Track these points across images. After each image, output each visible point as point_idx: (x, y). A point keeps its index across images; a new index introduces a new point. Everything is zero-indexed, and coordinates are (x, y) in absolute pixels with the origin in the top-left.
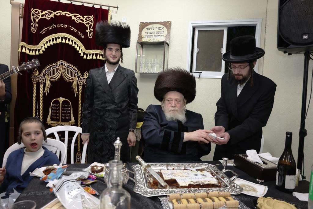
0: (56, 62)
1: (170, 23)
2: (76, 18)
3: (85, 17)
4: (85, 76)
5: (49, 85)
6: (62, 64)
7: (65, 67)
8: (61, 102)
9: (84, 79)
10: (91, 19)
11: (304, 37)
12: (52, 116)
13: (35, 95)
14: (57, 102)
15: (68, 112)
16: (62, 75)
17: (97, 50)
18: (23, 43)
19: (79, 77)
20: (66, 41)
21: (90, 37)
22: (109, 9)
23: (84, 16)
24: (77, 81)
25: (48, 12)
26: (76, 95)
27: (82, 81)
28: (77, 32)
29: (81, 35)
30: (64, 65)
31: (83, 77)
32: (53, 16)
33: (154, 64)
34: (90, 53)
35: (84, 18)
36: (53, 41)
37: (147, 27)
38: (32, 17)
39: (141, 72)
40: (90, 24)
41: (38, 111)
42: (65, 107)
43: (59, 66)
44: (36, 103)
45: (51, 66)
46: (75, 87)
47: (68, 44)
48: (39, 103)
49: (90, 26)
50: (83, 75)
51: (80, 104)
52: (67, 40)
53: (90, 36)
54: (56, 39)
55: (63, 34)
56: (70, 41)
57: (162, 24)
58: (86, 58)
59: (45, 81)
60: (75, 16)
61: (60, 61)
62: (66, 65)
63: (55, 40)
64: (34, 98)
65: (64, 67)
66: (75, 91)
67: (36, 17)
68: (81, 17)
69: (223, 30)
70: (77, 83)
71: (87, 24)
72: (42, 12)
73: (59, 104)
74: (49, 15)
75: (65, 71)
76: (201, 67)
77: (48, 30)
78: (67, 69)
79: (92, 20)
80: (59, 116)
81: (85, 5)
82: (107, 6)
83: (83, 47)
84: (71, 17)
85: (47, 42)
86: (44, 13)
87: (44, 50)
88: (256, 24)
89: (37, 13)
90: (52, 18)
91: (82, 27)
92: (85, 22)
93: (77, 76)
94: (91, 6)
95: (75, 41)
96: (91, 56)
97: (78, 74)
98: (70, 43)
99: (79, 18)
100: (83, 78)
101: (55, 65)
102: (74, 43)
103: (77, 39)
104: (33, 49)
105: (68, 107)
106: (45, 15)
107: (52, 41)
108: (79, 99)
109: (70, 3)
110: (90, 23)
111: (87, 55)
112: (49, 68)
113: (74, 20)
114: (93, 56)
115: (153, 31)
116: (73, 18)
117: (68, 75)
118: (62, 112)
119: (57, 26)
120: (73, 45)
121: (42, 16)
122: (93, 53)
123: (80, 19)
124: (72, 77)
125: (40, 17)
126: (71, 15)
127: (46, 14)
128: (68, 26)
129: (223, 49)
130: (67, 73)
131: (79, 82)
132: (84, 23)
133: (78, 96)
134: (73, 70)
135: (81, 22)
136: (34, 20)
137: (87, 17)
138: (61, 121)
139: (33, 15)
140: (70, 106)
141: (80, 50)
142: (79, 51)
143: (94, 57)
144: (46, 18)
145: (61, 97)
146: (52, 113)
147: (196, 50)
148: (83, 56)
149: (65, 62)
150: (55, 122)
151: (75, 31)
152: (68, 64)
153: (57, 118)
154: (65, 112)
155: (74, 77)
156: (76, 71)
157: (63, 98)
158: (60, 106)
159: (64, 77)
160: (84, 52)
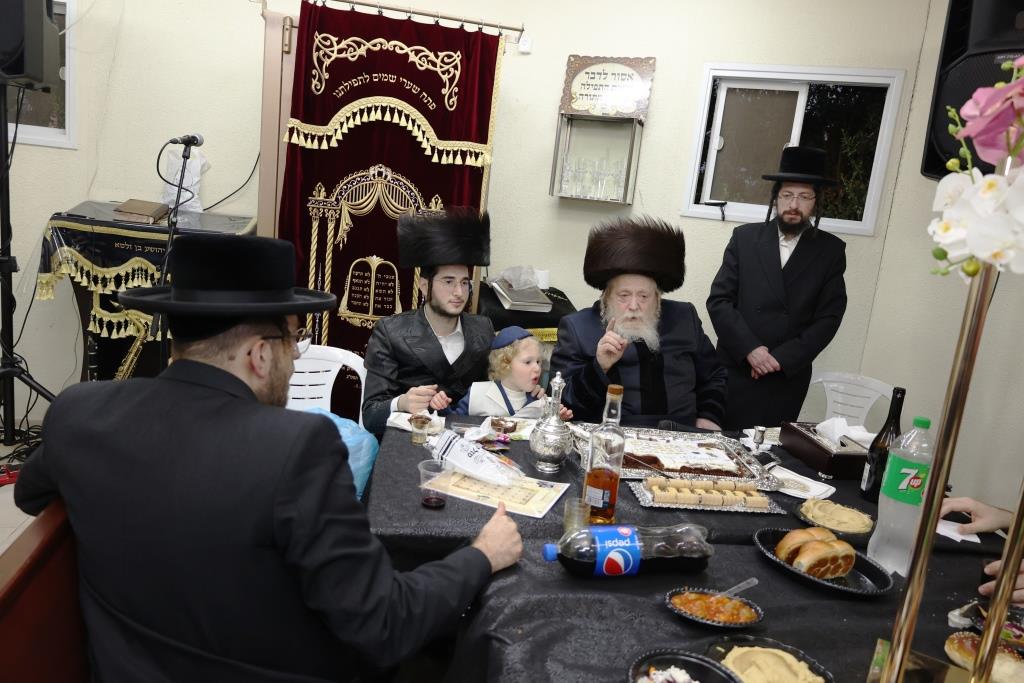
0: (367, 168)
1: (651, 62)
2: (420, 57)
3: (441, 54)
4: (432, 204)
5: (347, 224)
6: (380, 174)
7: (389, 181)
8: (374, 268)
10: (455, 60)
12: (350, 298)
13: (314, 247)
14: (366, 267)
15: (389, 292)
16: (379, 200)
17: (466, 143)
18: (294, 120)
19: (418, 208)
20: (392, 117)
21: (451, 107)
22: (500, 34)
23: (439, 53)
25: (353, 41)
28: (420, 92)
29: (429, 102)
30: (386, 176)
31: (428, 207)
32: (364, 53)
33: (599, 174)
34: (449, 149)
35: (437, 57)
36: (361, 117)
37: (587, 70)
38: (315, 55)
39: (563, 194)
40: (451, 75)
41: (319, 285)
42: (383, 279)
43: (374, 178)
44: (317, 266)
45: (354, 179)
47: (398, 124)
48: (324, 267)
49: (451, 80)
50: (427, 202)
52: (396, 115)
53: (451, 103)
54: (369, 110)
55: (387, 98)
56: (403, 117)
57: (629, 65)
58: (437, 161)
59: (340, 215)
60: (417, 52)
61: (377, 166)
62: (389, 178)
63: (365, 114)
64: (313, 255)
65: (386, 182)
67: (325, 54)
68: (432, 56)
69: (796, 94)
71: (444, 73)
72: (338, 43)
73: (370, 272)
74: (356, 49)
75: (387, 192)
76: (725, 189)
77: (352, 87)
78: (393, 187)
79: (456, 64)
80: (369, 301)
81: (443, 23)
82: (496, 26)
83: (431, 133)
84: (407, 55)
85: (348, 119)
86: (343, 44)
87: (340, 137)
88: (889, 85)
89: (328, 43)
90: (361, 56)
91: (431, 82)
92: (441, 67)
93: (415, 206)
94: (456, 25)
95: (414, 118)
96: (451, 156)
97: (416, 200)
98: (403, 123)
99: (427, 57)
101: (363, 176)
102: (410, 121)
103: (417, 113)
104: (313, 133)
105: (390, 281)
106: (346, 50)
107: (358, 117)
109: (406, 18)
110: (452, 70)
111: (440, 153)
112: (348, 182)
113: (413, 63)
114: (454, 158)
115: (603, 82)
116: (413, 58)
117: (393, 201)
118: (377, 291)
119: (371, 78)
120: (410, 127)
121: (340, 51)
122: (455, 149)
123: (428, 61)
124: (402, 208)
125: (335, 56)
126: (407, 50)
127: (349, 46)
128: (398, 79)
130: (392, 198)
132: (436, 72)
134: (406, 189)
135: (430, 67)
136: (321, 63)
137: (446, 56)
138: (373, 314)
139: (318, 49)
140: (395, 277)
141: (425, 139)
142: (421, 143)
143: (459, 161)
144: (346, 58)
145: (375, 257)
146: (351, 291)
147: (716, 143)
148: (431, 157)
149: (388, 169)
150: (358, 315)
151: (416, 90)
152: (396, 176)
153: (364, 304)
154: (383, 291)
155: (407, 207)
156: (413, 191)
157: (379, 258)
158: (372, 277)
159: (385, 206)
160: (434, 147)
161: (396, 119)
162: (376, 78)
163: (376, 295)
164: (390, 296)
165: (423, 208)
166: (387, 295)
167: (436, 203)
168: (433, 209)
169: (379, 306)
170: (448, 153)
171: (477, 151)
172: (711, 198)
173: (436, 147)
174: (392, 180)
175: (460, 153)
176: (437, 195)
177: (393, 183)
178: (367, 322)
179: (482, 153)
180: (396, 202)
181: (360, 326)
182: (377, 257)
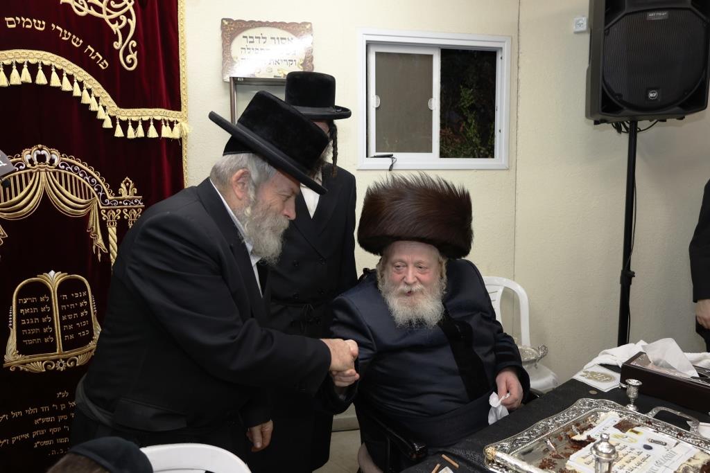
0: (17, 151)
1: (308, 27)
4: (122, 190)
6: (41, 158)
7: (57, 167)
8: (54, 288)
9: (122, 200)
10: (126, 5)
11: (651, 95)
12: (21, 337)
14: (43, 289)
16: (45, 196)
17: (157, 110)
19: (104, 197)
20: (48, 77)
21: (130, 65)
24: (99, 210)
26: (99, 255)
27: (115, 210)
28: (84, 46)
29: (97, 58)
30: (52, 161)
31: (117, 194)
34: (135, 119)
37: (245, 33)
40: (123, 24)
42: (71, 300)
43: (33, 165)
46: (95, 231)
47: (59, 88)
49: (125, 30)
50: (115, 189)
52: (54, 76)
53: (130, 62)
54: (8, 69)
55: (35, 52)
56: (65, 79)
57: (289, 31)
58: (122, 135)
61: (34, 149)
62: (56, 162)
65: (52, 169)
66: (98, 241)
69: (431, 57)
70: (101, 216)
71: (113, 21)
73: (49, 293)
75: (57, 183)
78: (66, 175)
79: (129, 11)
80: (53, 334)
83: (107, 99)
88: (499, 48)
92: (108, 14)
93: (99, 196)
95: (80, 79)
96: (140, 127)
97: (99, 188)
98: (66, 86)
100: (119, 201)
102: (76, 84)
103: (84, 73)
105: (81, 299)
111: (124, 125)
113: (69, 6)
114: (145, 129)
117: (69, 194)
118: (64, 318)
119: (4, 23)
120: (77, 92)
122: (145, 119)
124: (83, 201)
128: (48, 26)
129: (433, 99)
130: (67, 189)
131: (106, 214)
132: (103, 20)
133: (106, 257)
134: (85, 175)
135: (93, 12)
138: (64, 350)
140: (87, 293)
141: (101, 108)
142: (96, 113)
143: (152, 133)
145: (52, 272)
147: (374, 101)
148: (114, 129)
149: (54, 151)
150: (38, 357)
151: (77, 43)
152: (68, 159)
153: (46, 340)
154: (73, 316)
155: (90, 198)
156: (93, 177)
157: (60, 272)
158: (53, 300)
159: (57, 202)
160: (115, 117)
161: (55, 81)
162: (11, 23)
163: (62, 323)
164: (84, 318)
165: (110, 197)
166: (80, 319)
167: (128, 188)
168: (125, 196)
169: (72, 337)
170: (135, 125)
171: (172, 119)
172: (377, 151)
173: (117, 117)
174: (61, 165)
175: (152, 123)
176: (127, 178)
177: (65, 169)
178: (56, 362)
179: (177, 122)
180: (72, 193)
181: (44, 370)
182: (56, 272)
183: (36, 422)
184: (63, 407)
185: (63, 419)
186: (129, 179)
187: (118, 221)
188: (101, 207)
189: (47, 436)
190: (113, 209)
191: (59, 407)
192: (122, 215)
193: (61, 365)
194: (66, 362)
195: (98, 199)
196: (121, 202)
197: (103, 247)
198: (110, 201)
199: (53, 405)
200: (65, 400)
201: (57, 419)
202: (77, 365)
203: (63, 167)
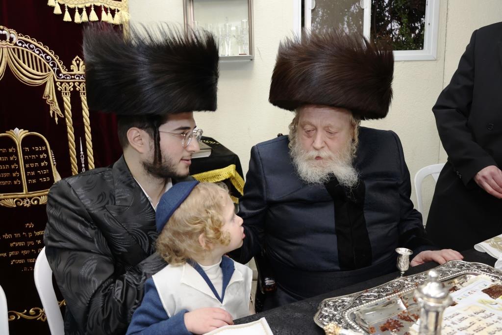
4: (74, 67)
6: (3, 37)
7: (16, 44)
8: (18, 142)
9: (74, 75)
14: (10, 142)
15: (43, 164)
16: (8, 68)
19: (59, 72)
24: (55, 82)
26: (56, 119)
27: (68, 83)
30: (11, 39)
31: (70, 70)
34: (80, 6)
42: (33, 152)
46: (51, 99)
50: (68, 65)
51: (73, 141)
58: (70, 20)
62: (15, 40)
65: (12, 46)
66: (55, 107)
70: (56, 87)
73: (15, 146)
75: (16, 57)
78: (23, 51)
80: (20, 178)
93: (54, 70)
96: (84, 13)
97: (54, 64)
100: (71, 75)
105: (41, 152)
108: (66, 128)
111: (72, 12)
114: (88, 14)
117: (26, 67)
118: (27, 166)
122: (88, 5)
130: (24, 62)
131: (61, 85)
133: (62, 120)
134: (40, 53)
138: (29, 191)
140: (46, 148)
143: (94, 17)
145: (17, 129)
147: (310, 4)
148: (63, 15)
149: (12, 31)
150: (10, 195)
152: (23, 38)
153: (15, 183)
154: (35, 165)
155: (46, 72)
156: (48, 55)
157: (23, 130)
158: (19, 151)
159: (18, 73)
160: (64, 5)
163: (26, 170)
164: (45, 168)
165: (64, 72)
166: (41, 168)
167: (78, 65)
168: (76, 72)
169: (34, 181)
170: (80, 11)
171: (113, 8)
173: (66, 5)
174: (19, 42)
175: (93, 8)
176: (77, 57)
177: (22, 46)
178: (23, 200)
179: (118, 11)
180: (29, 66)
181: (15, 206)
182: (20, 129)
183: (12, 245)
184: (30, 235)
185: (31, 244)
186: (78, 57)
187: (71, 92)
188: (56, 80)
189: (20, 257)
190: (66, 82)
191: (28, 235)
192: (74, 87)
193: (27, 202)
194: (30, 200)
195: (53, 73)
196: (73, 77)
197: (60, 113)
198: (64, 75)
199: (24, 233)
200: (32, 230)
201: (26, 244)
202: (40, 203)
203: (20, 44)
